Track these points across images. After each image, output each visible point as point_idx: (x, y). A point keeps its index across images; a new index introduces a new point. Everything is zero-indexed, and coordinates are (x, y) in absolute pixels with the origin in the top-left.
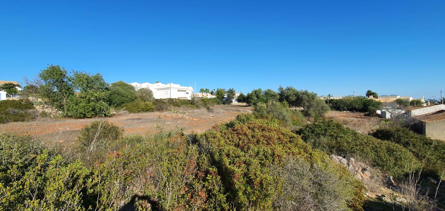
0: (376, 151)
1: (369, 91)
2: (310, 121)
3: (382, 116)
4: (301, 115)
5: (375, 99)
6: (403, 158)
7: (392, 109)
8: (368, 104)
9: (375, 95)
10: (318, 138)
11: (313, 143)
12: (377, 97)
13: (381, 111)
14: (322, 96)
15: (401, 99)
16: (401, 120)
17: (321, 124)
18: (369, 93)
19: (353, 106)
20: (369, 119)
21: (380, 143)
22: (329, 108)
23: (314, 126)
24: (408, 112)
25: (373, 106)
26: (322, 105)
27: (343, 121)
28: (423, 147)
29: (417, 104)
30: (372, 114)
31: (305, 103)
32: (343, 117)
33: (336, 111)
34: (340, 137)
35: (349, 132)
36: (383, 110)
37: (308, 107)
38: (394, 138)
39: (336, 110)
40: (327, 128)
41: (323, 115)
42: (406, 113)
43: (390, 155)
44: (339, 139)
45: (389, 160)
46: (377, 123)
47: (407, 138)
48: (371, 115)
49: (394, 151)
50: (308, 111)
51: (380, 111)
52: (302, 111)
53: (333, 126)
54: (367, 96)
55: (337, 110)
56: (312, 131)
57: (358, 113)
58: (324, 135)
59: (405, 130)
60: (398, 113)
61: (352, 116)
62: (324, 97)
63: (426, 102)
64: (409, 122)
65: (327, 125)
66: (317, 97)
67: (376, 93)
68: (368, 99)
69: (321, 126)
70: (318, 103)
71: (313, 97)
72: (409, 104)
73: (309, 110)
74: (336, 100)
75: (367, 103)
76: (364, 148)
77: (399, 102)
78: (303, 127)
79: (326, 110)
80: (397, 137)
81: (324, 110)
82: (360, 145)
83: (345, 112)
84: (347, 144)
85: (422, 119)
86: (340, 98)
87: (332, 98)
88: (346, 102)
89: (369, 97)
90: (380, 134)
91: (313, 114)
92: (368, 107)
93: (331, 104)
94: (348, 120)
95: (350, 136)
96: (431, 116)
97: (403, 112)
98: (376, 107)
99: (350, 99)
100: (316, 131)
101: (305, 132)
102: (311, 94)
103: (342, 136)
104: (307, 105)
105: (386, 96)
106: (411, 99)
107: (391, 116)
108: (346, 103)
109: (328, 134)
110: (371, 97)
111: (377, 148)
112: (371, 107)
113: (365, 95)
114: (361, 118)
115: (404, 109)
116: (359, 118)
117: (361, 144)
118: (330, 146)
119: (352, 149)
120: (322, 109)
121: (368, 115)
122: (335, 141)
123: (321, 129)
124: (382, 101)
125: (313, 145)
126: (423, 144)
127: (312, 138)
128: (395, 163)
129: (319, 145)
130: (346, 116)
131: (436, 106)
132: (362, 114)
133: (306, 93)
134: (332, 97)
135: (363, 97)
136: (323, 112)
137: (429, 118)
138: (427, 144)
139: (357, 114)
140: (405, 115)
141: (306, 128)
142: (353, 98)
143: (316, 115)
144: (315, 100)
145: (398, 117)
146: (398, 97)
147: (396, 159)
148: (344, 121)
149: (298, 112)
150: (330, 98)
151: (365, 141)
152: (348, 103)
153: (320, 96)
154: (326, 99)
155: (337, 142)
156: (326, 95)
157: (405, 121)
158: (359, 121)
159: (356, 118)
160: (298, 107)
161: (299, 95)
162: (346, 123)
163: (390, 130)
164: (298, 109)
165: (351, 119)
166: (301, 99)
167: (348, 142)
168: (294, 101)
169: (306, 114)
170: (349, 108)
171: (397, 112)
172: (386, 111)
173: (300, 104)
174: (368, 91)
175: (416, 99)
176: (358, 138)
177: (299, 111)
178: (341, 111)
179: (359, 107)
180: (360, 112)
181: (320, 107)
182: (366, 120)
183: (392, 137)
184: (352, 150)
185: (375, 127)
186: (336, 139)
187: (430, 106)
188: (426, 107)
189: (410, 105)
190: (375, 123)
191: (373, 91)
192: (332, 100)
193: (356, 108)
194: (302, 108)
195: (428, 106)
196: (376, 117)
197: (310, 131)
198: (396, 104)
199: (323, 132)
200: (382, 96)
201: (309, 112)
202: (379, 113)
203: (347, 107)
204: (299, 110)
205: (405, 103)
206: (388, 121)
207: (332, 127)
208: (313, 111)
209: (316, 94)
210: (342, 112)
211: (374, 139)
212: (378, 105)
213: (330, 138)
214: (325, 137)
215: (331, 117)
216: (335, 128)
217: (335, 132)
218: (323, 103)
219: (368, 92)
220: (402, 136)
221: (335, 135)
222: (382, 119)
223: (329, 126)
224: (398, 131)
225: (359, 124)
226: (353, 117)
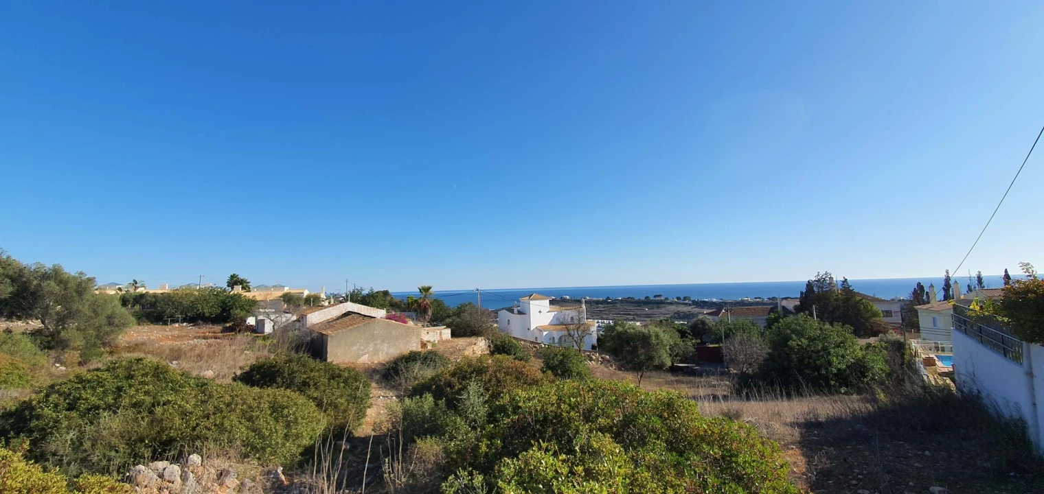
0: (250, 419)
1: (234, 275)
2: (62, 363)
3: (257, 330)
4: (28, 345)
5: (245, 294)
6: (300, 419)
7: (275, 313)
8: (231, 304)
9: (245, 284)
10: (92, 423)
11: (73, 443)
12: (249, 288)
13: (256, 319)
14: (112, 285)
15: (290, 293)
16: (290, 334)
17: (105, 375)
18: (234, 281)
19: (198, 310)
20: (231, 339)
21: (259, 398)
22: (133, 319)
23: (79, 386)
24: (302, 318)
25: (242, 307)
26: (109, 312)
27: (170, 350)
28: (329, 384)
29: (313, 302)
30: (238, 326)
31: (48, 306)
32: (170, 340)
33: (152, 326)
34: (162, 403)
35: (189, 384)
36: (261, 317)
37: (62, 320)
38: (283, 378)
39: (152, 323)
40: (124, 383)
41: (113, 339)
42: (298, 320)
43: (276, 420)
44: (159, 410)
45: (276, 430)
46: (248, 346)
47: (305, 373)
48: (238, 330)
49: (284, 409)
50: (59, 333)
51: (254, 318)
52: (35, 334)
53: (143, 375)
54: (228, 286)
55: (155, 322)
56: (69, 404)
57: (208, 326)
58: (113, 408)
59: (302, 357)
60: (286, 321)
61: (196, 335)
62: (117, 287)
63: (328, 298)
64: (303, 338)
65: (121, 372)
66: (96, 287)
67: (248, 281)
68: (231, 293)
69: (105, 379)
70: (98, 305)
71: (82, 287)
72: (302, 303)
73: (63, 328)
74: (155, 296)
75: (229, 302)
76: (224, 417)
77: (288, 298)
78: (34, 396)
79: (123, 325)
80: (289, 375)
81: (117, 326)
82: (214, 414)
83: (177, 325)
84: (183, 419)
85: (323, 329)
86: (166, 291)
87: (141, 290)
88: (181, 300)
89: (232, 288)
90: (258, 373)
91: (79, 342)
92: (231, 311)
93: (137, 307)
94: (184, 346)
95: (191, 394)
96: (335, 322)
97: (295, 318)
98: (247, 311)
99: (192, 295)
100: (86, 399)
101: (43, 409)
102: (74, 278)
103: (170, 399)
104: (58, 313)
105: (267, 288)
106: (306, 293)
107: (274, 328)
108: (181, 304)
109: (125, 401)
110: (238, 289)
111: (252, 411)
112: (236, 312)
113: (225, 285)
114: (216, 338)
115: (295, 312)
116: (212, 338)
117: (218, 410)
118: (130, 438)
119: (194, 429)
120: (110, 324)
121: (231, 329)
122: (146, 420)
123: (104, 392)
124: (258, 298)
125: (73, 449)
126: (329, 379)
127: (69, 428)
128: (286, 435)
129: (93, 445)
130: (178, 337)
131: (341, 305)
132: (218, 328)
133: (55, 275)
134: (143, 289)
135: (221, 288)
136: (112, 331)
137: (332, 326)
138: (333, 378)
139: (206, 329)
140: (298, 324)
141: (47, 396)
142: (198, 291)
143: (87, 343)
144: (86, 296)
145: (286, 329)
146: (286, 290)
147: (288, 426)
148: (172, 350)
149: (19, 337)
150: (135, 290)
151: (227, 398)
152: (186, 303)
153: (106, 283)
154: (124, 292)
155: (152, 421)
156: (125, 284)
157: (297, 336)
158: (210, 345)
159: (205, 338)
160: (19, 318)
161: (29, 281)
162: (177, 354)
163: (276, 362)
164: (18, 325)
165: (192, 342)
166: (34, 294)
167: (184, 414)
168: (6, 300)
169: (50, 342)
170: (187, 316)
171: (284, 319)
172: (265, 318)
173: (30, 309)
174: (231, 276)
175: (312, 294)
176: (211, 396)
177: (23, 333)
178: (165, 323)
179: (210, 313)
180: (212, 324)
181: (102, 319)
182: (226, 341)
183: (279, 376)
184: (195, 433)
185: (244, 355)
186: (151, 412)
187: (333, 305)
188: (328, 307)
189: (305, 304)
190: (243, 347)
191: (241, 277)
192: (142, 296)
193: (204, 314)
194: (35, 324)
195: (330, 305)
196: (246, 334)
197: (63, 404)
198: (283, 303)
199: (110, 399)
200: (258, 288)
201: (62, 334)
202: (251, 324)
203: (181, 313)
204: (22, 330)
205: (297, 301)
206: (268, 338)
207: (140, 377)
208: (78, 329)
209: (90, 280)
210: (168, 328)
211: (245, 389)
212: (250, 306)
213: (131, 413)
214: (115, 412)
215: (136, 345)
216: (149, 379)
217: (147, 393)
218: (115, 306)
219: (233, 277)
220: (296, 371)
221: (148, 399)
222: (258, 336)
223: (130, 377)
224: (291, 362)
225: (211, 354)
226: (195, 337)
